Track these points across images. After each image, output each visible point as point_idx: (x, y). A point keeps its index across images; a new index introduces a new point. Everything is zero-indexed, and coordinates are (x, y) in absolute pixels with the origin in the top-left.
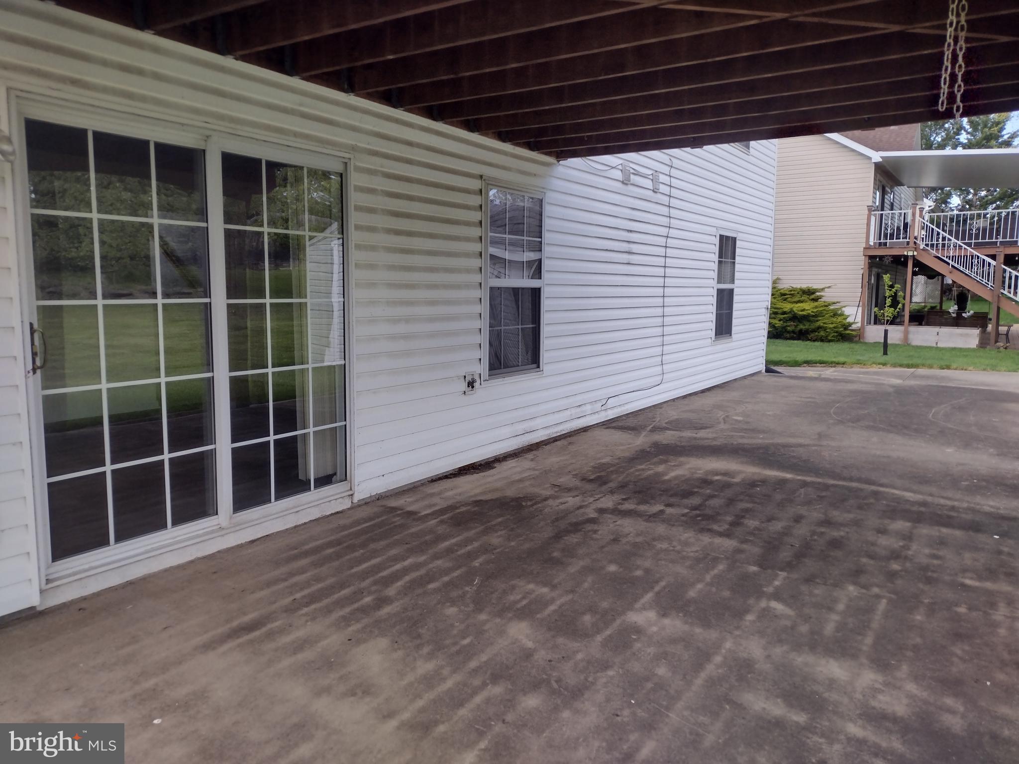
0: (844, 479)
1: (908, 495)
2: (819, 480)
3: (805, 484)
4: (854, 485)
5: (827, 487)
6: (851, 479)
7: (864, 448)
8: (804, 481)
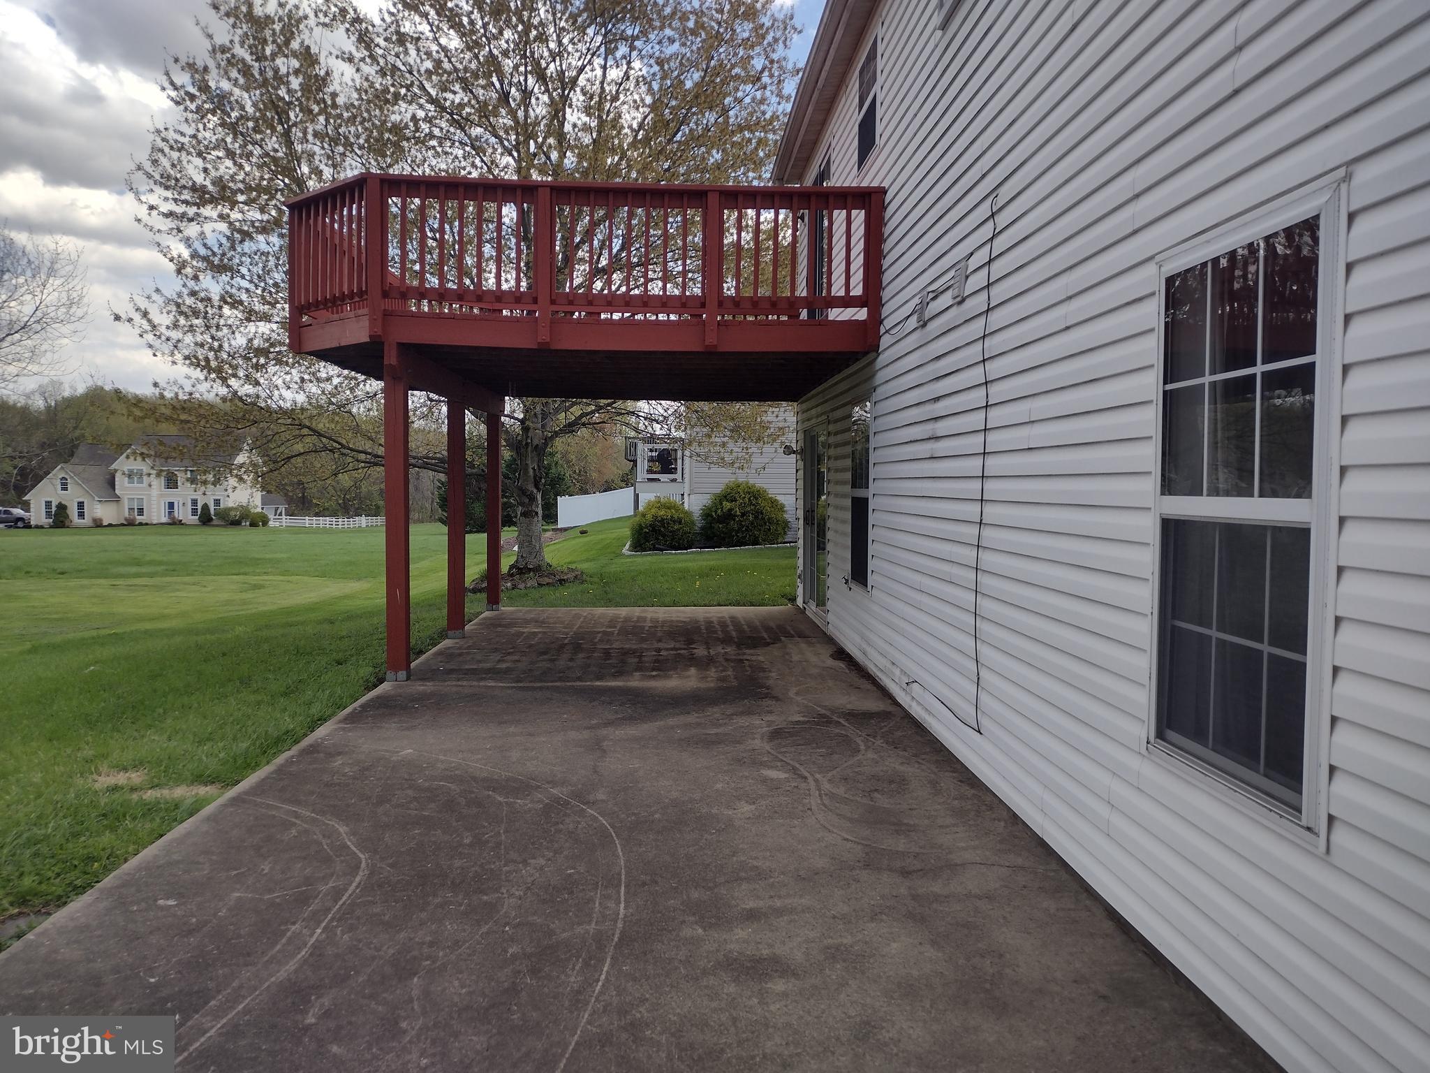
0: (548, 688)
1: (492, 684)
2: (568, 684)
3: (579, 679)
4: (539, 685)
5: (560, 679)
6: (541, 688)
7: (531, 735)
8: (581, 681)
